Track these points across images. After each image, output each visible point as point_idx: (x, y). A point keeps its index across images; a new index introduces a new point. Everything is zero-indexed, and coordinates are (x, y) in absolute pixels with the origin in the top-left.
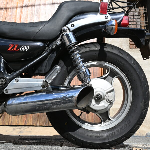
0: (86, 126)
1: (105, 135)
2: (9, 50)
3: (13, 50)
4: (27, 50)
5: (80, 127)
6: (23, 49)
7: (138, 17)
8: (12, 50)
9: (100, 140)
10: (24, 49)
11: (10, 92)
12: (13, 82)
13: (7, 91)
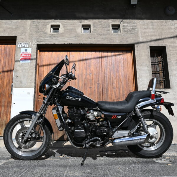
0: (145, 149)
1: (154, 152)
2: (112, 118)
4: (120, 118)
5: (142, 149)
6: (118, 117)
7: (157, 63)
9: (152, 155)
11: (115, 137)
12: (116, 133)
13: (114, 137)
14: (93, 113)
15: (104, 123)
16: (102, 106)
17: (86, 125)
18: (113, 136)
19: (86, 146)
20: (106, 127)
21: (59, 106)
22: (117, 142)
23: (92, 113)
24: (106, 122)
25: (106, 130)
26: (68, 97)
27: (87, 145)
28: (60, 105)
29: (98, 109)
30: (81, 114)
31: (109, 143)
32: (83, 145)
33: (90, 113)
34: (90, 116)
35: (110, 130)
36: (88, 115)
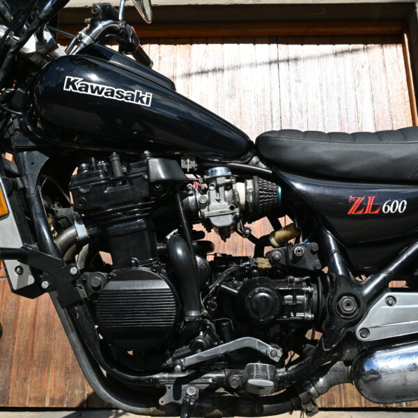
2: (352, 211)
3: (364, 211)
4: (402, 210)
6: (390, 209)
8: (361, 212)
10: (394, 210)
12: (380, 306)
13: (366, 331)
14: (228, 186)
15: (300, 248)
16: (284, 148)
17: (180, 252)
18: (361, 326)
19: (177, 393)
20: (314, 276)
21: (29, 149)
22: (393, 372)
23: (220, 181)
24: (314, 245)
25: (309, 294)
26: (69, 83)
27: (190, 391)
28: (31, 144)
29: (262, 167)
30: (153, 178)
31: (330, 385)
32: (162, 391)
33: (208, 182)
34: (208, 203)
35: (342, 288)
36: (199, 196)
